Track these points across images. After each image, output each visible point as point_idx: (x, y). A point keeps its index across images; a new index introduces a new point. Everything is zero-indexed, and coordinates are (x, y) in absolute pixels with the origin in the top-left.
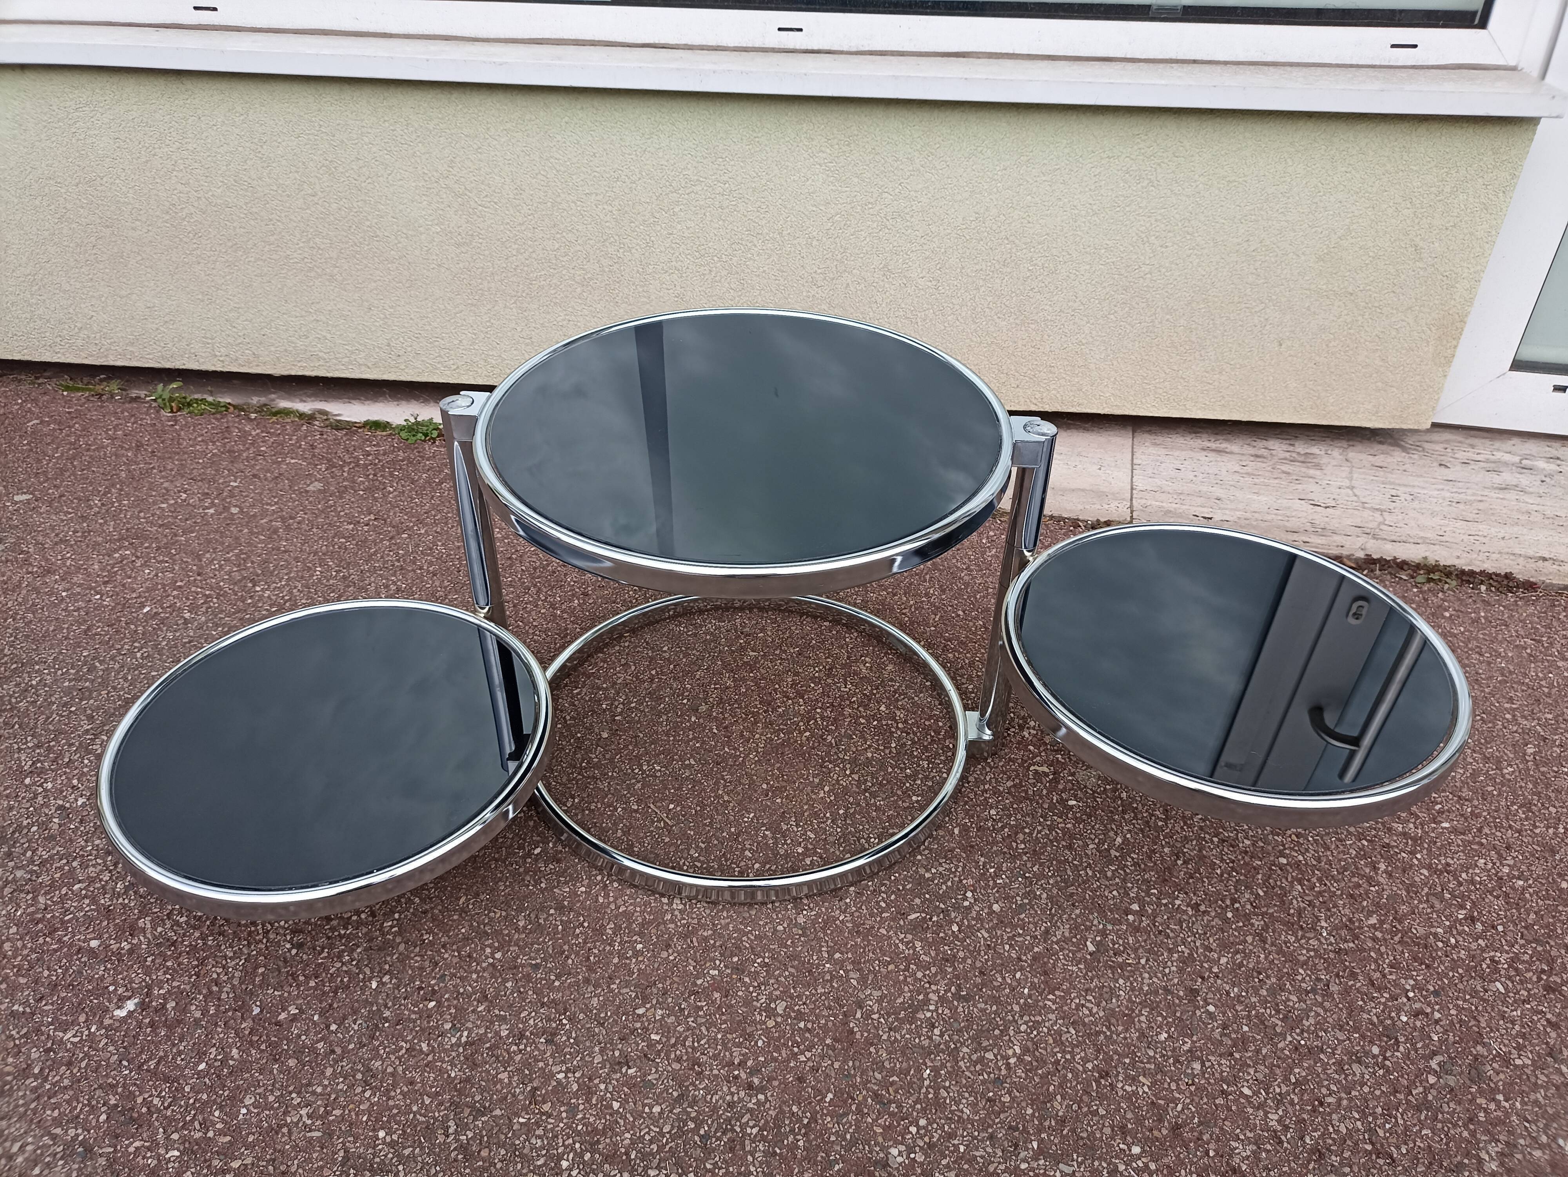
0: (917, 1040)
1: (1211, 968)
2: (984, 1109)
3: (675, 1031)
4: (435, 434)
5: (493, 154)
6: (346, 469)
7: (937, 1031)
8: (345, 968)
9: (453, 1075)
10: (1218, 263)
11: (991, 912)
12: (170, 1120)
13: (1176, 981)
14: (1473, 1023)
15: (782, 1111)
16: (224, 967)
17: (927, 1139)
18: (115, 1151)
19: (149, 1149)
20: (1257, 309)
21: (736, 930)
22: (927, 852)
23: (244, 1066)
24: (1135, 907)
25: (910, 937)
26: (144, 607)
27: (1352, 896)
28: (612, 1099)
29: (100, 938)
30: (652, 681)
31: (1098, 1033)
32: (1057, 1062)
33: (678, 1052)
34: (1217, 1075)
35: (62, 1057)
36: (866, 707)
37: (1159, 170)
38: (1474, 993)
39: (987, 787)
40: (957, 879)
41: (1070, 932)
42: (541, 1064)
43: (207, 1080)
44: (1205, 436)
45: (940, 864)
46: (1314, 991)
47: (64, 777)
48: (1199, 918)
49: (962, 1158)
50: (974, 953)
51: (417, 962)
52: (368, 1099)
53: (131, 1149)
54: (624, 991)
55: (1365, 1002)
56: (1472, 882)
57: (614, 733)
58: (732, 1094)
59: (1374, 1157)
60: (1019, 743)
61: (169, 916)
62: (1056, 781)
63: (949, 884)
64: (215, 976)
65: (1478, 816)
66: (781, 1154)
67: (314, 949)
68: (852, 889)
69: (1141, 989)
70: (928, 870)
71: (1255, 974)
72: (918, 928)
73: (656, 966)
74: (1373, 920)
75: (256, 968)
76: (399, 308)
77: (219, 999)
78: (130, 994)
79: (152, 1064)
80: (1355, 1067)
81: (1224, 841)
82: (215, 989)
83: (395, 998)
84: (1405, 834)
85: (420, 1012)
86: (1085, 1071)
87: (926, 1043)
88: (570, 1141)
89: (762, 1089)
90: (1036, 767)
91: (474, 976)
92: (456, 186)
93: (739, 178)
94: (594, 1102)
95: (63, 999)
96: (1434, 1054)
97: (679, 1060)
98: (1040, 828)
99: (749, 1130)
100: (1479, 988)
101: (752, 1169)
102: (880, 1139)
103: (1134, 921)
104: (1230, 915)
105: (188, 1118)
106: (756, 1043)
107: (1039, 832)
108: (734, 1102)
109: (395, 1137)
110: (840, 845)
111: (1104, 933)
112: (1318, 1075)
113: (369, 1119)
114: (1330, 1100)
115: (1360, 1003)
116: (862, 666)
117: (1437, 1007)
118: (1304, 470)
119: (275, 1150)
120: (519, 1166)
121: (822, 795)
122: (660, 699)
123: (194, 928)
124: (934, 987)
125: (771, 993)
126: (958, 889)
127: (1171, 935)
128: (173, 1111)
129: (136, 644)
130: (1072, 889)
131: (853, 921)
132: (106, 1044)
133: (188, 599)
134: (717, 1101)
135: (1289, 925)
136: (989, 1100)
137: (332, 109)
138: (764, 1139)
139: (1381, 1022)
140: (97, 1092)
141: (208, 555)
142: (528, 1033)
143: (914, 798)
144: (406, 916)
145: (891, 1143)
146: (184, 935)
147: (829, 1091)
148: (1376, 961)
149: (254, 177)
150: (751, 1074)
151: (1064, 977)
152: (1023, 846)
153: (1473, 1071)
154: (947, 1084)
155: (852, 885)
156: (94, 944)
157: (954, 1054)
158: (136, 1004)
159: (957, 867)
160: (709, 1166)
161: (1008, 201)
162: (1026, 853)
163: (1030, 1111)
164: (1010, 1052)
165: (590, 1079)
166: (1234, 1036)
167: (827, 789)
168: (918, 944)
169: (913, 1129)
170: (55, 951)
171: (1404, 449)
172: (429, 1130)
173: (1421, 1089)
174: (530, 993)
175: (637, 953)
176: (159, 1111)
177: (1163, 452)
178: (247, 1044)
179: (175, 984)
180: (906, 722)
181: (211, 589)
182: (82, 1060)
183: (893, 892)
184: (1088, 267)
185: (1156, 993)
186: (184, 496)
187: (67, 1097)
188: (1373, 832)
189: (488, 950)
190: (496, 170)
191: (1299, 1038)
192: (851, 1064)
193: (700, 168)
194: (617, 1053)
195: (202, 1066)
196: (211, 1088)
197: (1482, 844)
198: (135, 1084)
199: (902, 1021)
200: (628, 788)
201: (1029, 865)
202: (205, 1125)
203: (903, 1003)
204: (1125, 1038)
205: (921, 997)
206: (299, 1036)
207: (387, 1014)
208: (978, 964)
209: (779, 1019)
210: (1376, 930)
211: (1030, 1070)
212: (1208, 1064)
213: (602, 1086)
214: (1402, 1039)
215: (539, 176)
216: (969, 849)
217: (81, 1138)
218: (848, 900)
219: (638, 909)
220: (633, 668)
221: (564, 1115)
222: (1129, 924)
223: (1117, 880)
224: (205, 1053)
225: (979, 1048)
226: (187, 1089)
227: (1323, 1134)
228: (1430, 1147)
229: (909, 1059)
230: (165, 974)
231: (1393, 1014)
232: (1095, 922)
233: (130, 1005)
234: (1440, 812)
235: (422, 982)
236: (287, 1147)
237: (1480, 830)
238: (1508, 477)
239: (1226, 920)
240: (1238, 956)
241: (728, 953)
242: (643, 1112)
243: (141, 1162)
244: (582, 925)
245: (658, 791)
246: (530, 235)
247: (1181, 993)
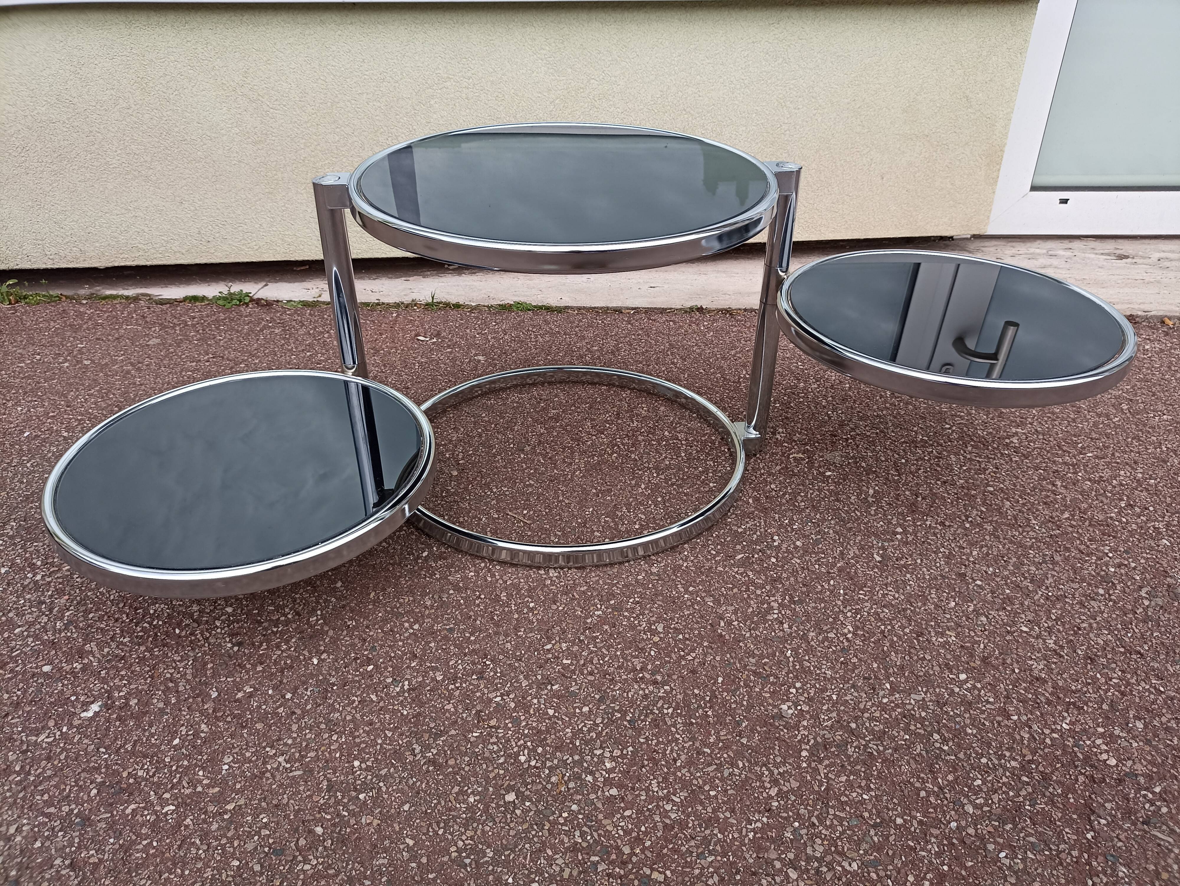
0: (773, 634)
1: (968, 558)
2: (840, 668)
3: (581, 655)
4: (247, 300)
5: (280, 64)
6: (177, 328)
7: (786, 626)
8: (285, 654)
9: (405, 713)
10: (835, 119)
11: (796, 547)
12: (158, 785)
13: (947, 570)
14: (1158, 565)
15: (686, 695)
16: (175, 668)
17: (806, 695)
18: (112, 815)
19: (144, 808)
20: (865, 152)
21: (605, 583)
22: (734, 516)
23: (214, 736)
24: (899, 530)
25: (742, 570)
26: (24, 432)
27: (1045, 503)
28: (546, 708)
29: (51, 664)
30: (480, 436)
31: (905, 610)
32: (883, 632)
33: (589, 669)
34: (1000, 622)
35: (40, 755)
37: (789, 51)
38: (1151, 548)
39: (762, 471)
40: (762, 530)
41: (859, 551)
42: (478, 694)
43: (184, 750)
46: (1045, 562)
48: (947, 530)
49: (837, 703)
50: (794, 573)
51: (347, 641)
52: (336, 741)
53: (128, 811)
55: (1082, 564)
56: (1122, 485)
57: (462, 471)
58: (643, 689)
59: (1128, 655)
60: (775, 442)
61: (112, 639)
62: (811, 463)
63: (758, 533)
64: (168, 675)
65: (1108, 447)
66: (697, 723)
67: (253, 644)
68: (686, 546)
69: (924, 578)
70: (739, 527)
71: (1000, 558)
72: (745, 563)
73: (550, 615)
74: (1066, 515)
75: (206, 664)
76: (207, 201)
77: (177, 692)
79: (129, 747)
80: (1092, 603)
81: (945, 482)
82: (171, 685)
83: (336, 668)
84: (1065, 463)
85: (361, 674)
86: (905, 634)
87: (781, 634)
88: (522, 742)
89: (664, 683)
90: (795, 455)
91: (401, 643)
92: (251, 93)
93: (480, 74)
94: (532, 712)
95: (28, 712)
96: (1141, 588)
97: (591, 673)
99: (665, 711)
100: (1153, 544)
101: (678, 736)
102: (771, 701)
103: (902, 538)
104: (968, 525)
105: (175, 781)
106: (649, 653)
107: (812, 494)
108: (646, 695)
109: (368, 763)
110: (667, 520)
111: (883, 548)
112: (1070, 612)
113: (341, 755)
114: (1084, 625)
115: (1079, 565)
117: (1131, 560)
119: (263, 790)
120: (484, 766)
121: (641, 491)
122: (491, 447)
123: (139, 645)
124: (772, 599)
125: (649, 620)
126: (766, 536)
127: (932, 543)
128: (159, 777)
129: (24, 458)
130: (849, 525)
131: (696, 567)
132: (80, 738)
133: (62, 423)
134: (633, 696)
135: (1012, 526)
136: (842, 663)
137: (141, 33)
138: (680, 715)
139: (1098, 574)
140: (82, 775)
141: (72, 393)
142: (460, 675)
143: (711, 485)
144: (327, 612)
145: (779, 702)
146: (131, 651)
147: (718, 676)
148: (1079, 539)
149: (75, 95)
150: (653, 674)
151: (866, 579)
152: (803, 504)
153: (1171, 594)
154: (807, 658)
155: (685, 543)
156: (47, 669)
157: (804, 637)
158: (100, 706)
159: (760, 523)
160: (642, 740)
161: (683, 81)
163: (875, 665)
164: (846, 631)
165: (524, 698)
166: (1001, 597)
167: (643, 486)
168: (750, 573)
169: (793, 691)
170: (10, 679)
171: (970, 252)
172: (398, 754)
173: (1141, 610)
174: (452, 648)
176: (146, 780)
178: (213, 719)
179: (133, 686)
180: (687, 440)
181: (82, 415)
182: (61, 753)
183: (718, 544)
184: (744, 128)
185: (936, 579)
186: (38, 357)
187: (53, 783)
188: (1044, 465)
189: (406, 625)
190: (283, 78)
191: (1046, 592)
192: (728, 656)
193: (449, 68)
194: (539, 677)
195: (176, 741)
196: (188, 757)
197: (1118, 463)
198: (117, 764)
199: (757, 624)
200: (486, 504)
201: (812, 515)
202: (193, 784)
203: (753, 612)
204: (926, 610)
205: (765, 606)
206: (260, 707)
207: (333, 680)
208: (800, 580)
209: (662, 635)
210: (1071, 520)
211: (865, 640)
212: (991, 617)
213: (535, 701)
214: (1116, 582)
215: (320, 81)
216: (765, 511)
217: (75, 812)
218: (686, 553)
219: (522, 580)
220: (462, 429)
221: (510, 725)
222: (899, 541)
223: (880, 515)
224: (176, 732)
225: (821, 631)
226: (167, 760)
227: (1088, 647)
228: (1162, 643)
229: (771, 647)
230: (121, 680)
231: (1104, 568)
232: (875, 542)
233: (95, 707)
234: (1083, 448)
235: (356, 653)
236: (274, 787)
237: (1113, 454)
239: (966, 529)
240: (984, 549)
241: (605, 598)
242: (575, 712)
243: (140, 819)
244: (479, 597)
245: (511, 503)
246: (314, 131)
247: (954, 577)
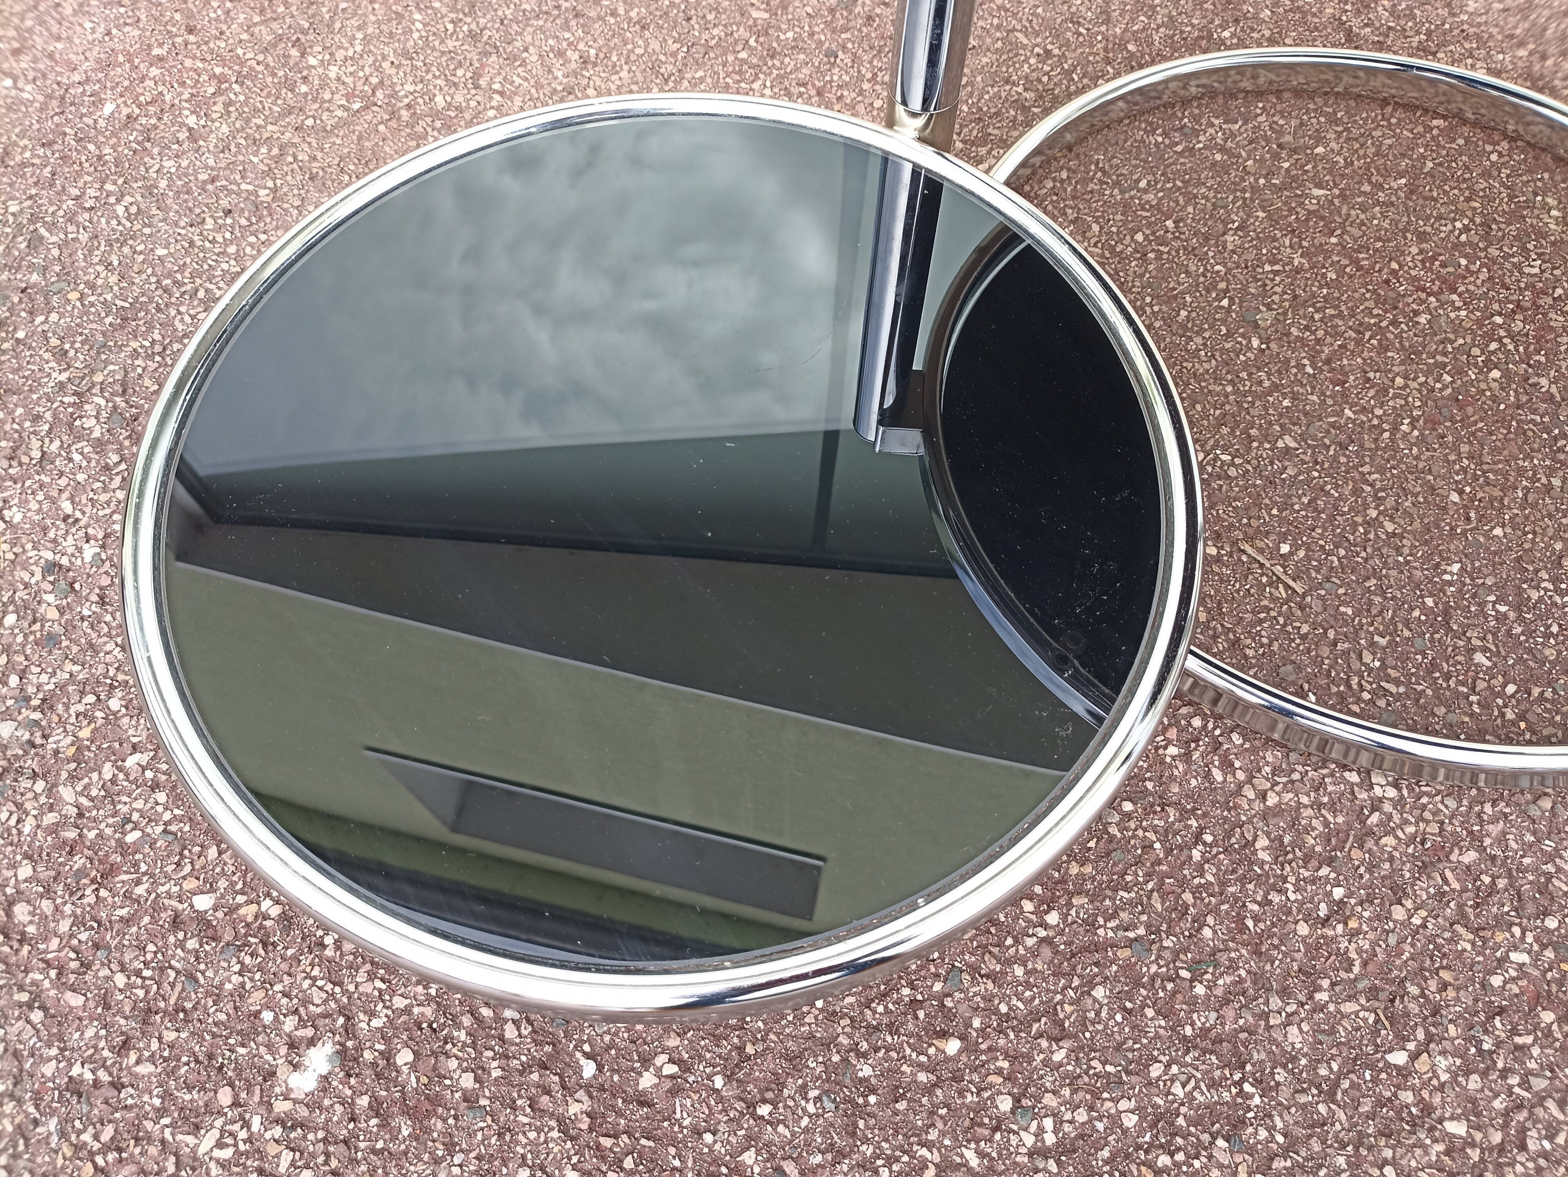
3: (1492, 1110)
26: (103, 102)
29: (212, 890)
47: (40, 496)
54: (1349, 1007)
73: (1392, 941)
77: (502, 1039)
78: (309, 1032)
85: (933, 1066)
95: (171, 1046)
116: (1545, 218)
129: (109, 187)
133: (182, 84)
156: (203, 902)
158: (330, 1058)
170: (126, 922)
174: (1149, 1012)
175: (1339, 910)
179: (399, 1003)
181: (223, 62)
207: (866, 1071)
219: (1305, 799)
230: (371, 977)
233: (318, 1060)
245: (1247, 512)
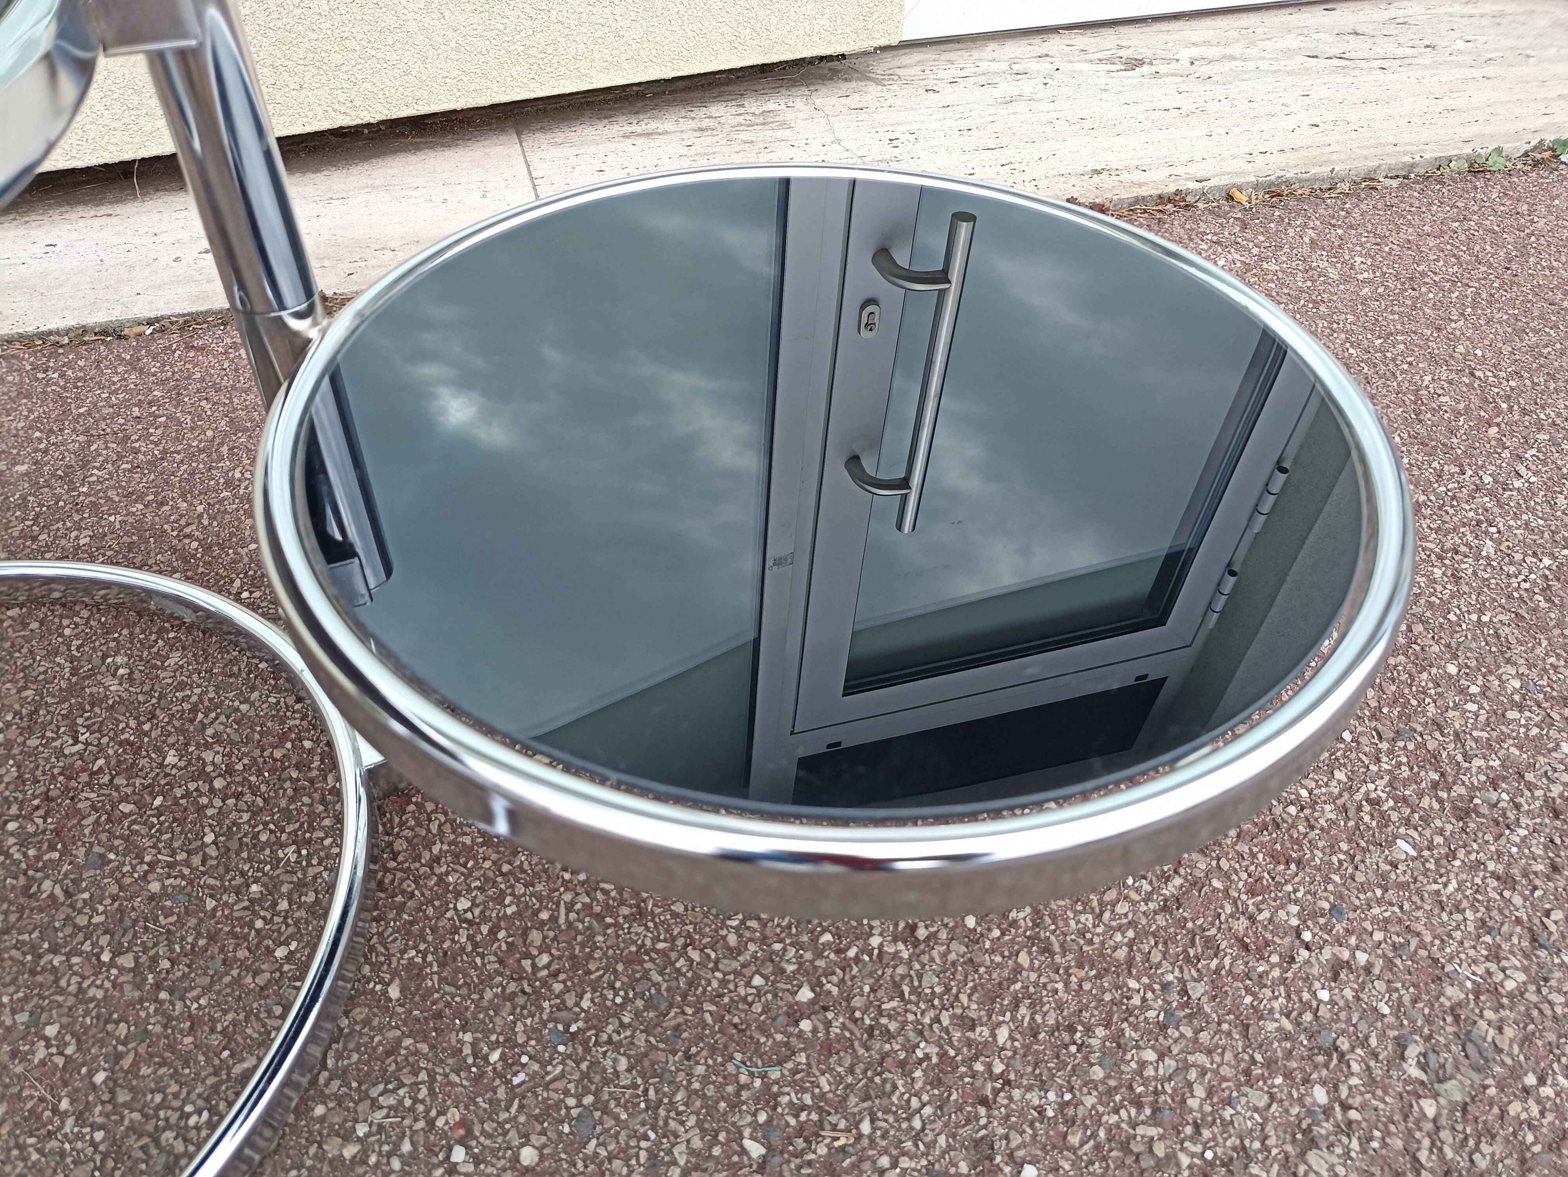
1: (989, 1066)
13: (942, 1140)
14: (1412, 942)
22: (336, 1085)
24: (805, 994)
36: (131, 771)
38: (1383, 880)
40: (421, 1124)
41: (704, 1132)
44: (621, 119)
45: (375, 1105)
46: (1171, 1017)
48: (925, 958)
55: (1254, 995)
63: (406, 1147)
70: (347, 1137)
71: (1066, 1037)
98: (568, 897)
100: (1383, 866)
103: (815, 1031)
111: (768, 1097)
115: (1248, 1000)
116: (109, 681)
117: (1352, 941)
118: (770, 133)
121: (41, 1053)
126: (430, 1149)
127: (893, 1026)
130: (673, 1019)
139: (1298, 1025)
143: (280, 953)
148: (1227, 895)
152: (545, 959)
153: (1469, 1048)
162: (555, 975)
167: (52, 1028)
171: (877, 82)
177: (570, 152)
180: (230, 771)
191: (1198, 1149)
201: (570, 1000)
214: (1344, 1044)
216: (433, 1024)
222: (808, 1044)
223: (752, 947)
231: (1305, 996)
232: (743, 1079)
238: (1007, 87)
240: (1023, 1010)
